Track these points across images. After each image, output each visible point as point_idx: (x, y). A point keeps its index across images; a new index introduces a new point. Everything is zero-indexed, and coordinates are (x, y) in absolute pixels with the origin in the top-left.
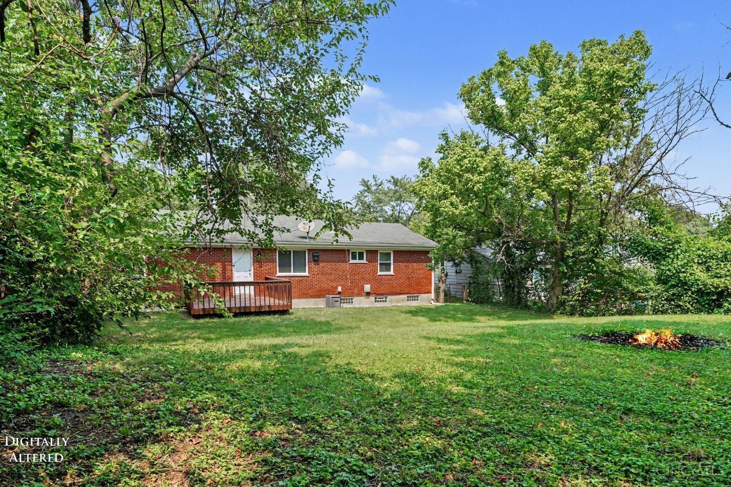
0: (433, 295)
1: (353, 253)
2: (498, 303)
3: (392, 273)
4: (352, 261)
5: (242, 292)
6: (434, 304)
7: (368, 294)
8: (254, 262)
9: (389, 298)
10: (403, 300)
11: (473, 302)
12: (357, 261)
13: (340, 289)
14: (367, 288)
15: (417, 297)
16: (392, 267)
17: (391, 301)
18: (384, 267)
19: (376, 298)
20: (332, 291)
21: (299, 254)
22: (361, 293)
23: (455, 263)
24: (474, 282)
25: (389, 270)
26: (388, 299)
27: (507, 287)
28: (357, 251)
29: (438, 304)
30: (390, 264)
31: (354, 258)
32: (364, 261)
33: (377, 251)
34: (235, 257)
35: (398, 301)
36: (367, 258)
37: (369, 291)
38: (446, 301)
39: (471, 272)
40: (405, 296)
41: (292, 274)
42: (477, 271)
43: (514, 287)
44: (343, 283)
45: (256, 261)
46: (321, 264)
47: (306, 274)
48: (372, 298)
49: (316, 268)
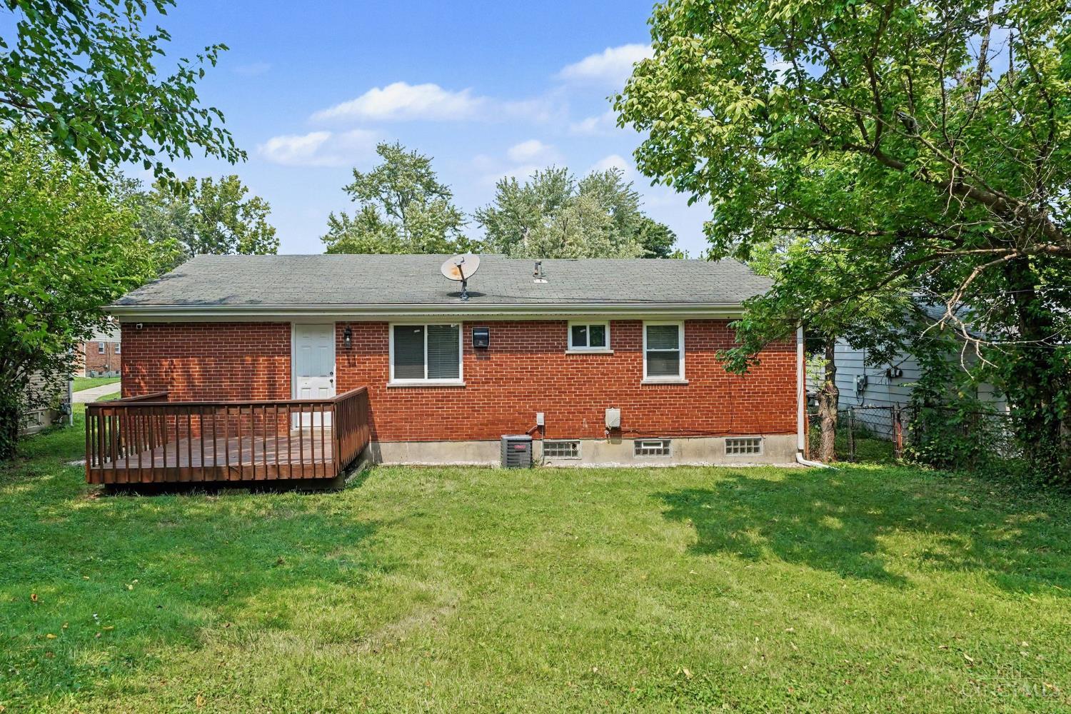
0: (800, 440)
1: (575, 329)
2: (1004, 471)
3: (681, 378)
4: (572, 349)
5: (306, 423)
6: (804, 464)
7: (616, 433)
8: (337, 354)
9: (675, 443)
10: (714, 451)
11: (926, 461)
12: (588, 349)
13: (540, 419)
14: (613, 417)
15: (756, 442)
16: (682, 362)
17: (681, 453)
18: (661, 364)
19: (638, 444)
20: (522, 423)
21: (443, 333)
22: (597, 430)
23: (873, 352)
24: (927, 405)
25: (676, 371)
26: (671, 447)
27: (1032, 423)
28: (588, 325)
29: (818, 464)
30: (675, 356)
31: (579, 341)
32: (607, 349)
33: (640, 322)
34: (298, 343)
35: (699, 453)
36: (612, 340)
37: (617, 424)
38: (840, 454)
39: (918, 375)
40: (721, 440)
41: (426, 381)
42: (938, 373)
43: (1055, 423)
44: (548, 403)
45: (344, 350)
46: (494, 357)
47: (459, 381)
48: (628, 444)
49: (480, 367)
